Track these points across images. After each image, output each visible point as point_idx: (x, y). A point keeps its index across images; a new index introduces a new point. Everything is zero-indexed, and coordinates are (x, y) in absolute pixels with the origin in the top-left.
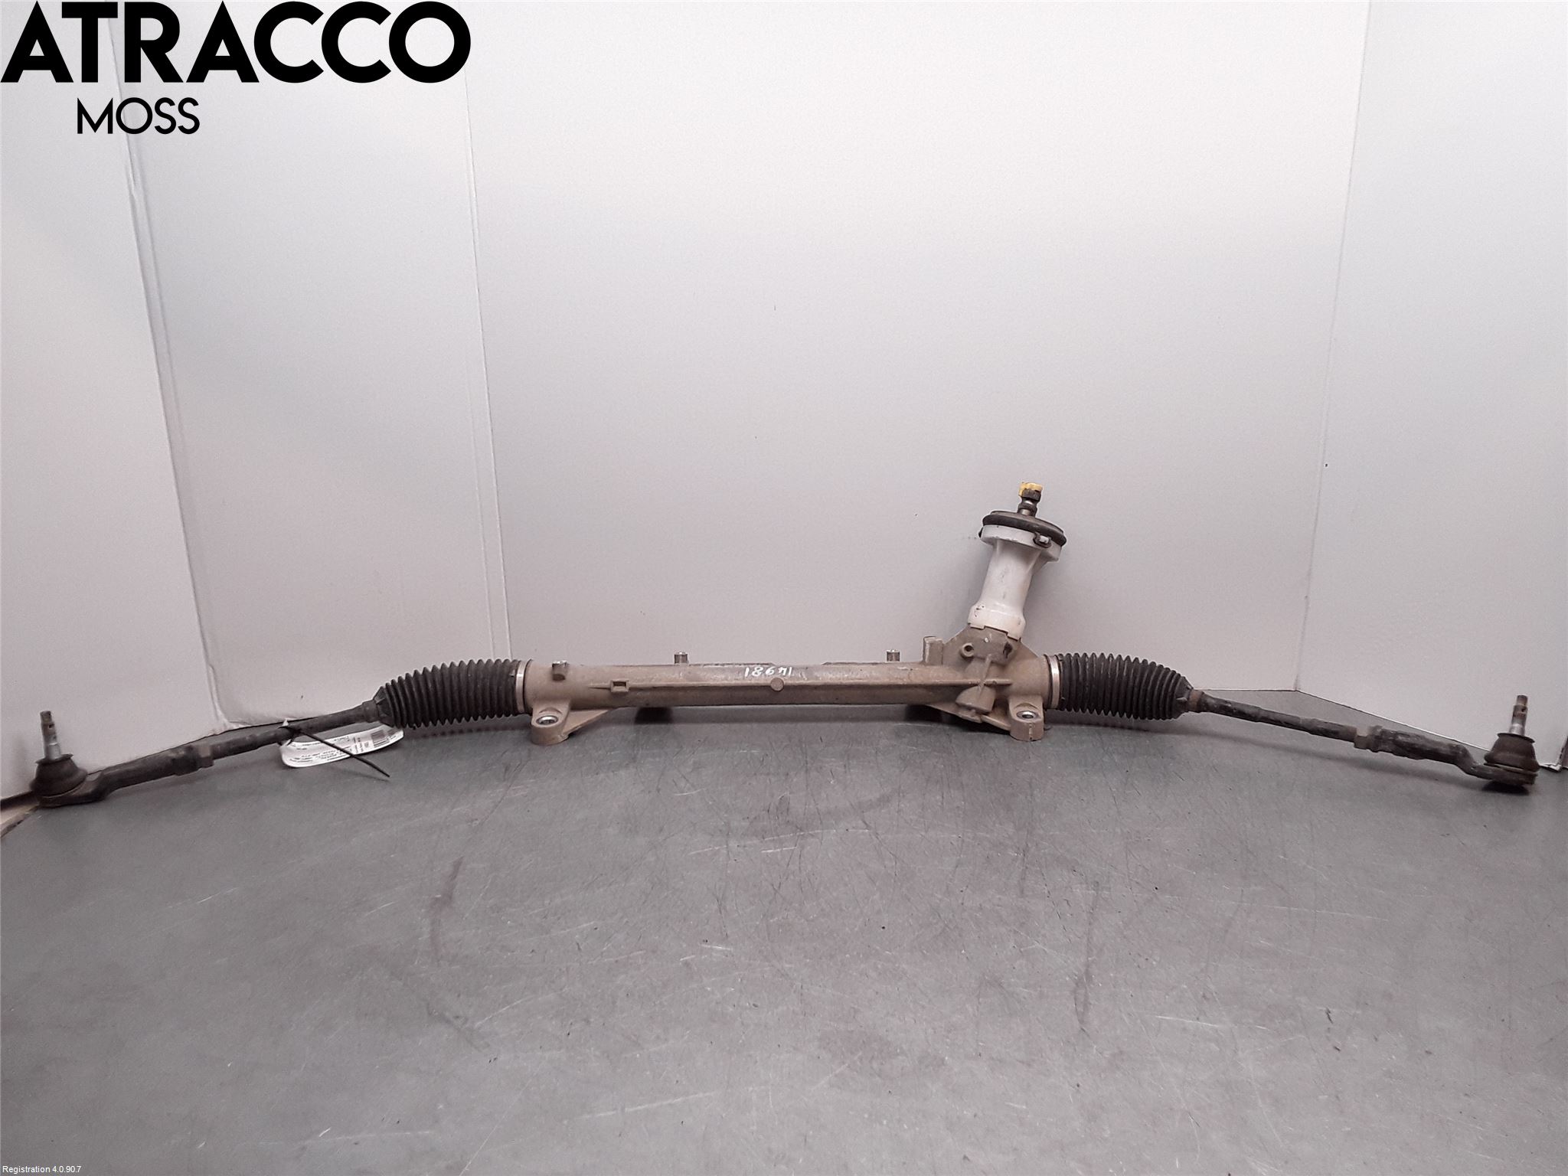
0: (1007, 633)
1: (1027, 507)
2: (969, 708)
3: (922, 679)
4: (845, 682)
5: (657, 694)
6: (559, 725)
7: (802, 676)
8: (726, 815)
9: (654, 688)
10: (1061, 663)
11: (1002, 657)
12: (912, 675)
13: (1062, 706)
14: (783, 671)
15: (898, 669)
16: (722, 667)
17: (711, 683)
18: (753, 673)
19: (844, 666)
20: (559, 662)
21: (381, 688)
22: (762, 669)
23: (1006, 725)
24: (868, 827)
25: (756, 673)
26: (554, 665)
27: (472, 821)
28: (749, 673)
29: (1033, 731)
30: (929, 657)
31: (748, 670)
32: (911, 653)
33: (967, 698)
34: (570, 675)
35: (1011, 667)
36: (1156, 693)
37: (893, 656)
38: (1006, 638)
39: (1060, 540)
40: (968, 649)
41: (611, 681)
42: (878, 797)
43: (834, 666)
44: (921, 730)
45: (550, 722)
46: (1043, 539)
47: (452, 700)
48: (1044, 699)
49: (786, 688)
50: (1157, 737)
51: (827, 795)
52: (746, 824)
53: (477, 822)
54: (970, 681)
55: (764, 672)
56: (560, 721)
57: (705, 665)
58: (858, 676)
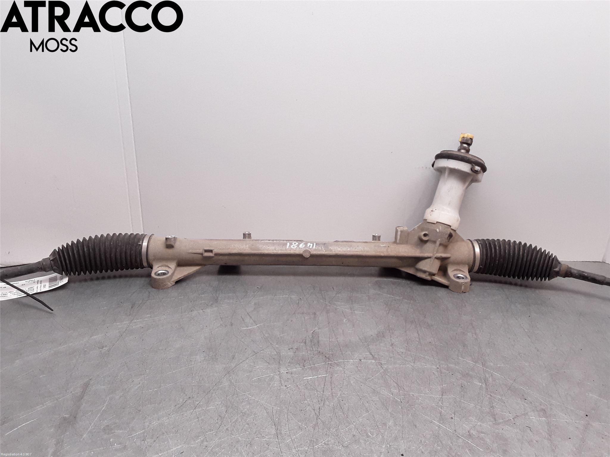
0: (450, 226)
1: (464, 148)
2: (425, 272)
3: (395, 253)
4: (349, 253)
5: (232, 258)
6: (169, 277)
7: (322, 249)
8: (277, 346)
9: (230, 255)
10: (480, 245)
11: (447, 241)
12: (389, 250)
13: (479, 271)
14: (310, 245)
15: (380, 246)
16: (273, 242)
17: (266, 252)
18: (292, 246)
19: (347, 243)
20: (170, 237)
21: (55, 250)
22: (297, 244)
23: (447, 282)
24: (374, 358)
25: (294, 246)
26: (166, 239)
27: (103, 347)
28: (290, 246)
29: (465, 287)
30: (400, 239)
31: (288, 244)
32: (388, 236)
33: (422, 265)
34: (177, 245)
35: (450, 247)
36: (541, 265)
37: (376, 238)
38: (450, 229)
39: (484, 169)
40: (425, 235)
41: (203, 249)
42: (376, 333)
43: (340, 243)
44: (394, 284)
45: (164, 274)
46: (477, 168)
47: (100, 258)
48: (469, 266)
49: (312, 256)
50: (537, 291)
51: (343, 331)
52: (291, 353)
53: (106, 349)
54: (426, 255)
55: (298, 246)
56: (170, 274)
57: (262, 240)
58: (356, 250)
